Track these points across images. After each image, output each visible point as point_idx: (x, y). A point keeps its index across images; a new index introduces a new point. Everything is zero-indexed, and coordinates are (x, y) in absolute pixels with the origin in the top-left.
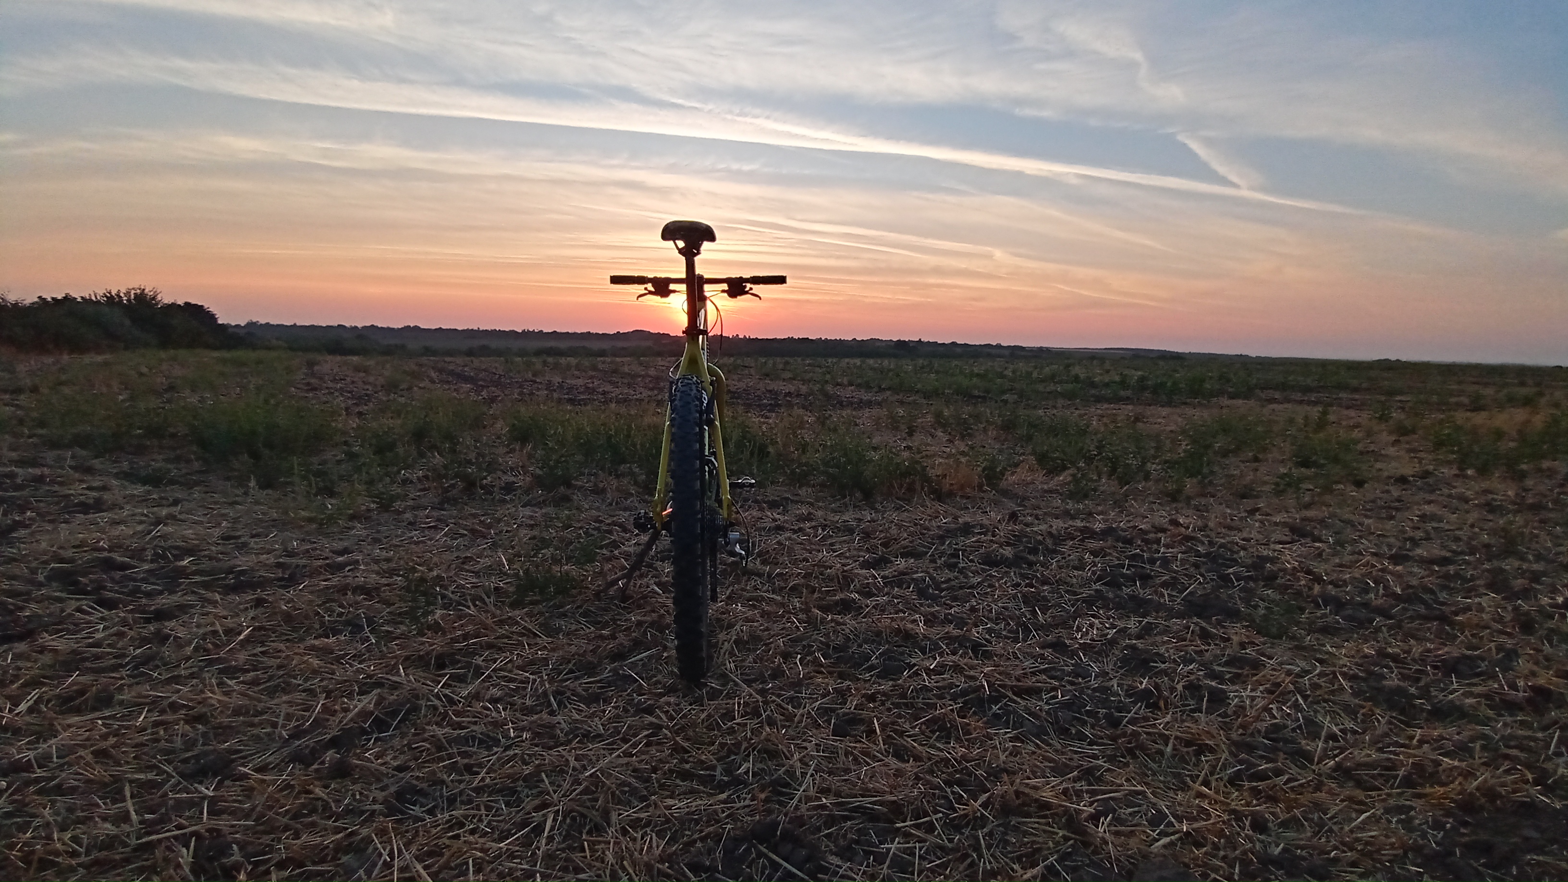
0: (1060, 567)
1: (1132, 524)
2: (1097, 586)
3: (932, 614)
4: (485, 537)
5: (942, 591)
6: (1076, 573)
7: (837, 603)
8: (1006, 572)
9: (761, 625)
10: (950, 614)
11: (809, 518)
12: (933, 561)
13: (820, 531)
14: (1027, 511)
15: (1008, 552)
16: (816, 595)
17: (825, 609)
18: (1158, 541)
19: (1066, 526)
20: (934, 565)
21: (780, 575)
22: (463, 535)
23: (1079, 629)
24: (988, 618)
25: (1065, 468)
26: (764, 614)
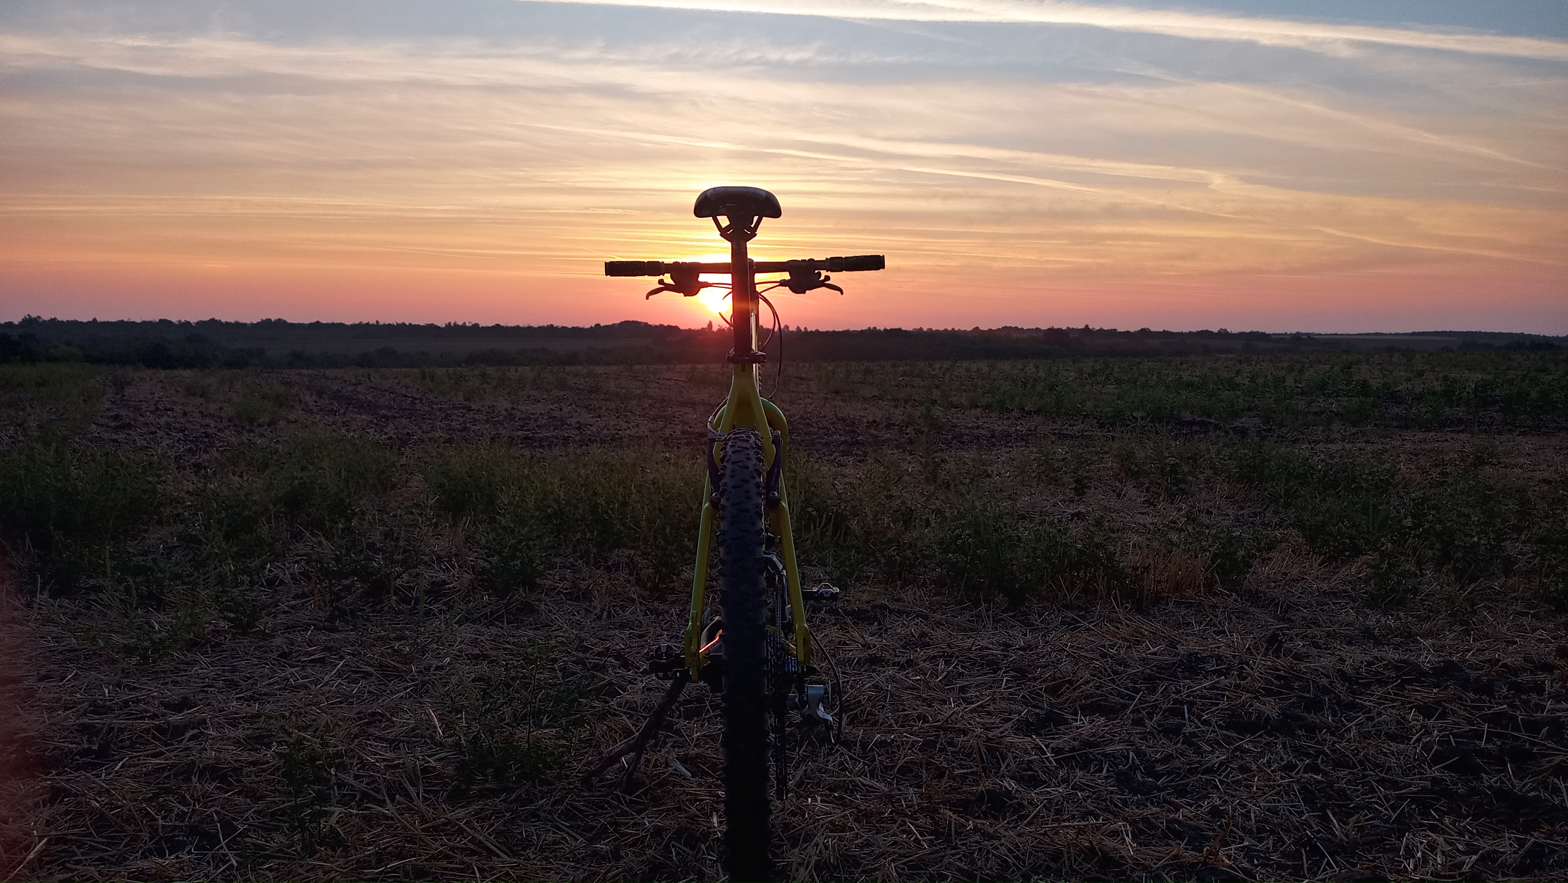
0: (1366, 736)
1: (1487, 655)
2: (1435, 772)
3: (1146, 820)
4: (402, 679)
5: (1158, 776)
6: (1394, 747)
7: (980, 797)
8: (1268, 744)
9: (857, 836)
10: (1176, 821)
11: (923, 641)
12: (1138, 722)
13: (942, 666)
14: (1297, 631)
15: (1270, 708)
16: (945, 783)
17: (965, 807)
18: (1539, 688)
19: (1368, 658)
20: (1139, 729)
21: (881, 744)
22: (368, 674)
23: (1410, 853)
24: (1243, 829)
25: (1357, 552)
26: (862, 816)
